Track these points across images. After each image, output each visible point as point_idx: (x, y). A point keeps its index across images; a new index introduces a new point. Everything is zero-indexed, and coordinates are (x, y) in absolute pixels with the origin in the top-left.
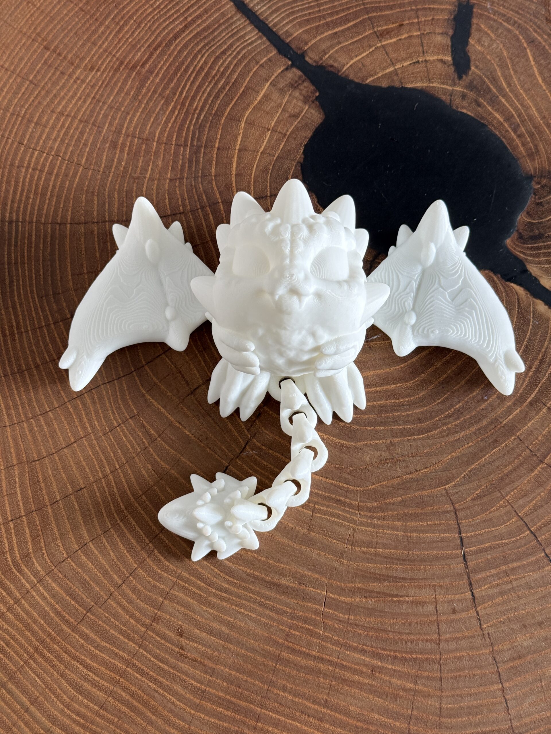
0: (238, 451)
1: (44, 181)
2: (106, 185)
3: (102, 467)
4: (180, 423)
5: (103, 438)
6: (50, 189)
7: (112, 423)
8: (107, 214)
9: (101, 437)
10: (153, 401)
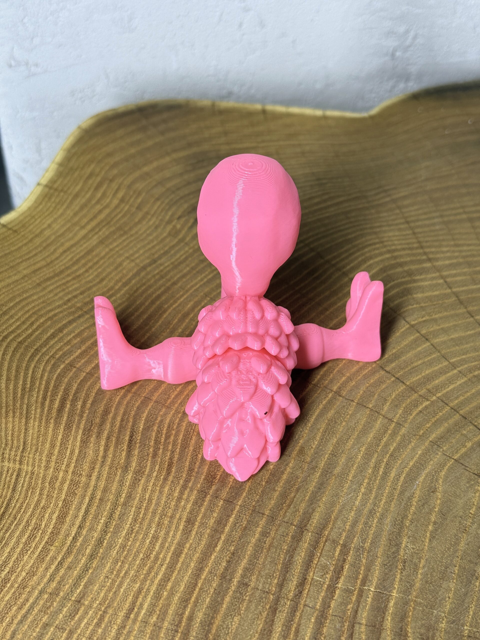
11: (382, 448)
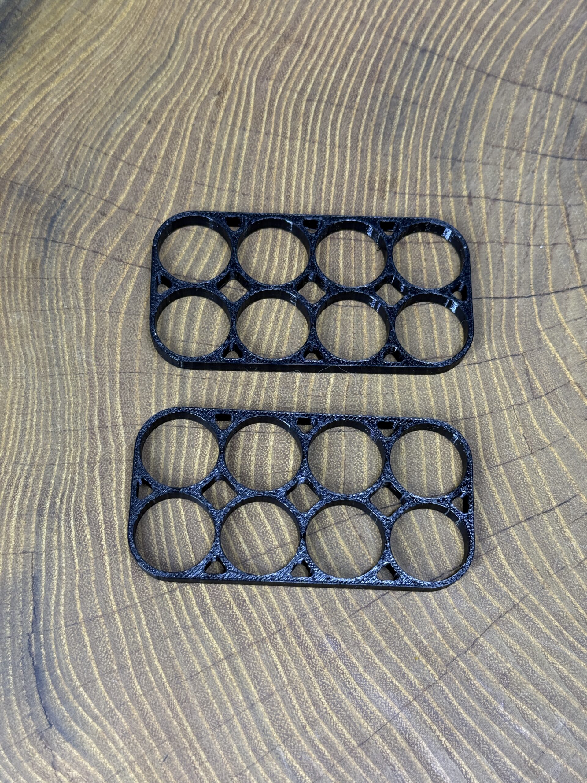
11: (554, 635)
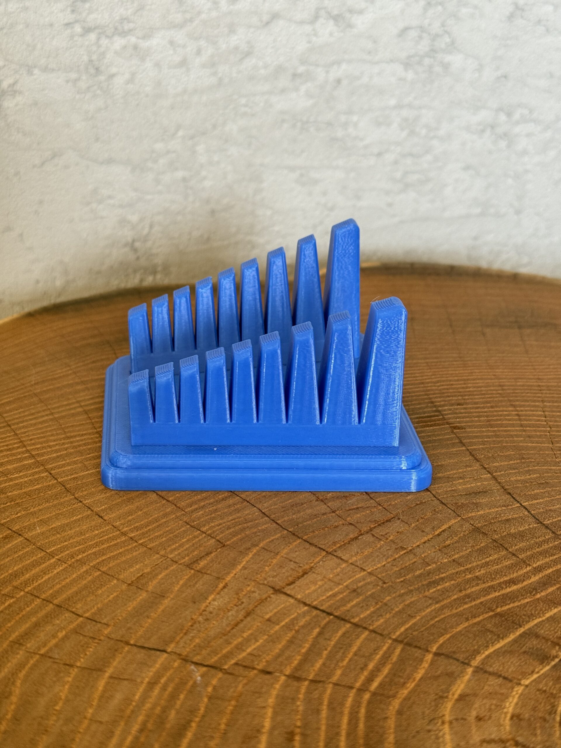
0: (195, 659)
1: (509, 424)
2: (543, 466)
3: (137, 529)
4: (224, 587)
5: (180, 522)
6: (502, 429)
7: (204, 525)
8: (503, 473)
9: (181, 520)
10: (250, 556)
